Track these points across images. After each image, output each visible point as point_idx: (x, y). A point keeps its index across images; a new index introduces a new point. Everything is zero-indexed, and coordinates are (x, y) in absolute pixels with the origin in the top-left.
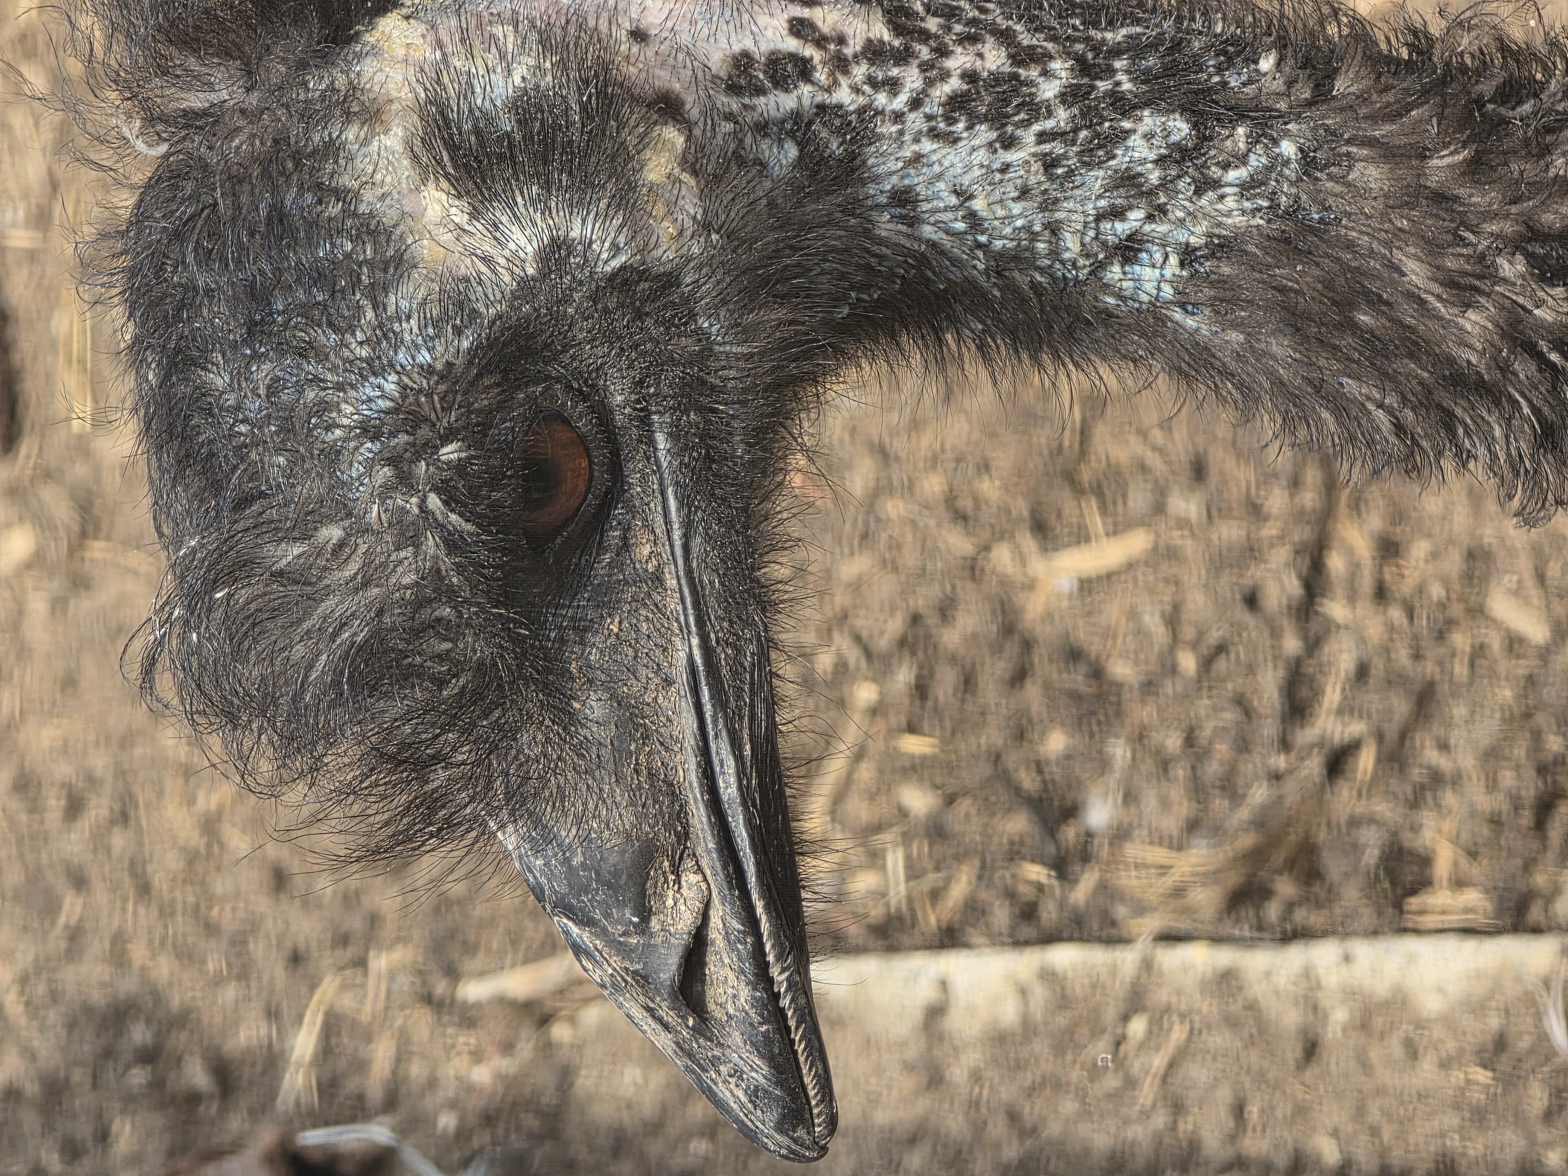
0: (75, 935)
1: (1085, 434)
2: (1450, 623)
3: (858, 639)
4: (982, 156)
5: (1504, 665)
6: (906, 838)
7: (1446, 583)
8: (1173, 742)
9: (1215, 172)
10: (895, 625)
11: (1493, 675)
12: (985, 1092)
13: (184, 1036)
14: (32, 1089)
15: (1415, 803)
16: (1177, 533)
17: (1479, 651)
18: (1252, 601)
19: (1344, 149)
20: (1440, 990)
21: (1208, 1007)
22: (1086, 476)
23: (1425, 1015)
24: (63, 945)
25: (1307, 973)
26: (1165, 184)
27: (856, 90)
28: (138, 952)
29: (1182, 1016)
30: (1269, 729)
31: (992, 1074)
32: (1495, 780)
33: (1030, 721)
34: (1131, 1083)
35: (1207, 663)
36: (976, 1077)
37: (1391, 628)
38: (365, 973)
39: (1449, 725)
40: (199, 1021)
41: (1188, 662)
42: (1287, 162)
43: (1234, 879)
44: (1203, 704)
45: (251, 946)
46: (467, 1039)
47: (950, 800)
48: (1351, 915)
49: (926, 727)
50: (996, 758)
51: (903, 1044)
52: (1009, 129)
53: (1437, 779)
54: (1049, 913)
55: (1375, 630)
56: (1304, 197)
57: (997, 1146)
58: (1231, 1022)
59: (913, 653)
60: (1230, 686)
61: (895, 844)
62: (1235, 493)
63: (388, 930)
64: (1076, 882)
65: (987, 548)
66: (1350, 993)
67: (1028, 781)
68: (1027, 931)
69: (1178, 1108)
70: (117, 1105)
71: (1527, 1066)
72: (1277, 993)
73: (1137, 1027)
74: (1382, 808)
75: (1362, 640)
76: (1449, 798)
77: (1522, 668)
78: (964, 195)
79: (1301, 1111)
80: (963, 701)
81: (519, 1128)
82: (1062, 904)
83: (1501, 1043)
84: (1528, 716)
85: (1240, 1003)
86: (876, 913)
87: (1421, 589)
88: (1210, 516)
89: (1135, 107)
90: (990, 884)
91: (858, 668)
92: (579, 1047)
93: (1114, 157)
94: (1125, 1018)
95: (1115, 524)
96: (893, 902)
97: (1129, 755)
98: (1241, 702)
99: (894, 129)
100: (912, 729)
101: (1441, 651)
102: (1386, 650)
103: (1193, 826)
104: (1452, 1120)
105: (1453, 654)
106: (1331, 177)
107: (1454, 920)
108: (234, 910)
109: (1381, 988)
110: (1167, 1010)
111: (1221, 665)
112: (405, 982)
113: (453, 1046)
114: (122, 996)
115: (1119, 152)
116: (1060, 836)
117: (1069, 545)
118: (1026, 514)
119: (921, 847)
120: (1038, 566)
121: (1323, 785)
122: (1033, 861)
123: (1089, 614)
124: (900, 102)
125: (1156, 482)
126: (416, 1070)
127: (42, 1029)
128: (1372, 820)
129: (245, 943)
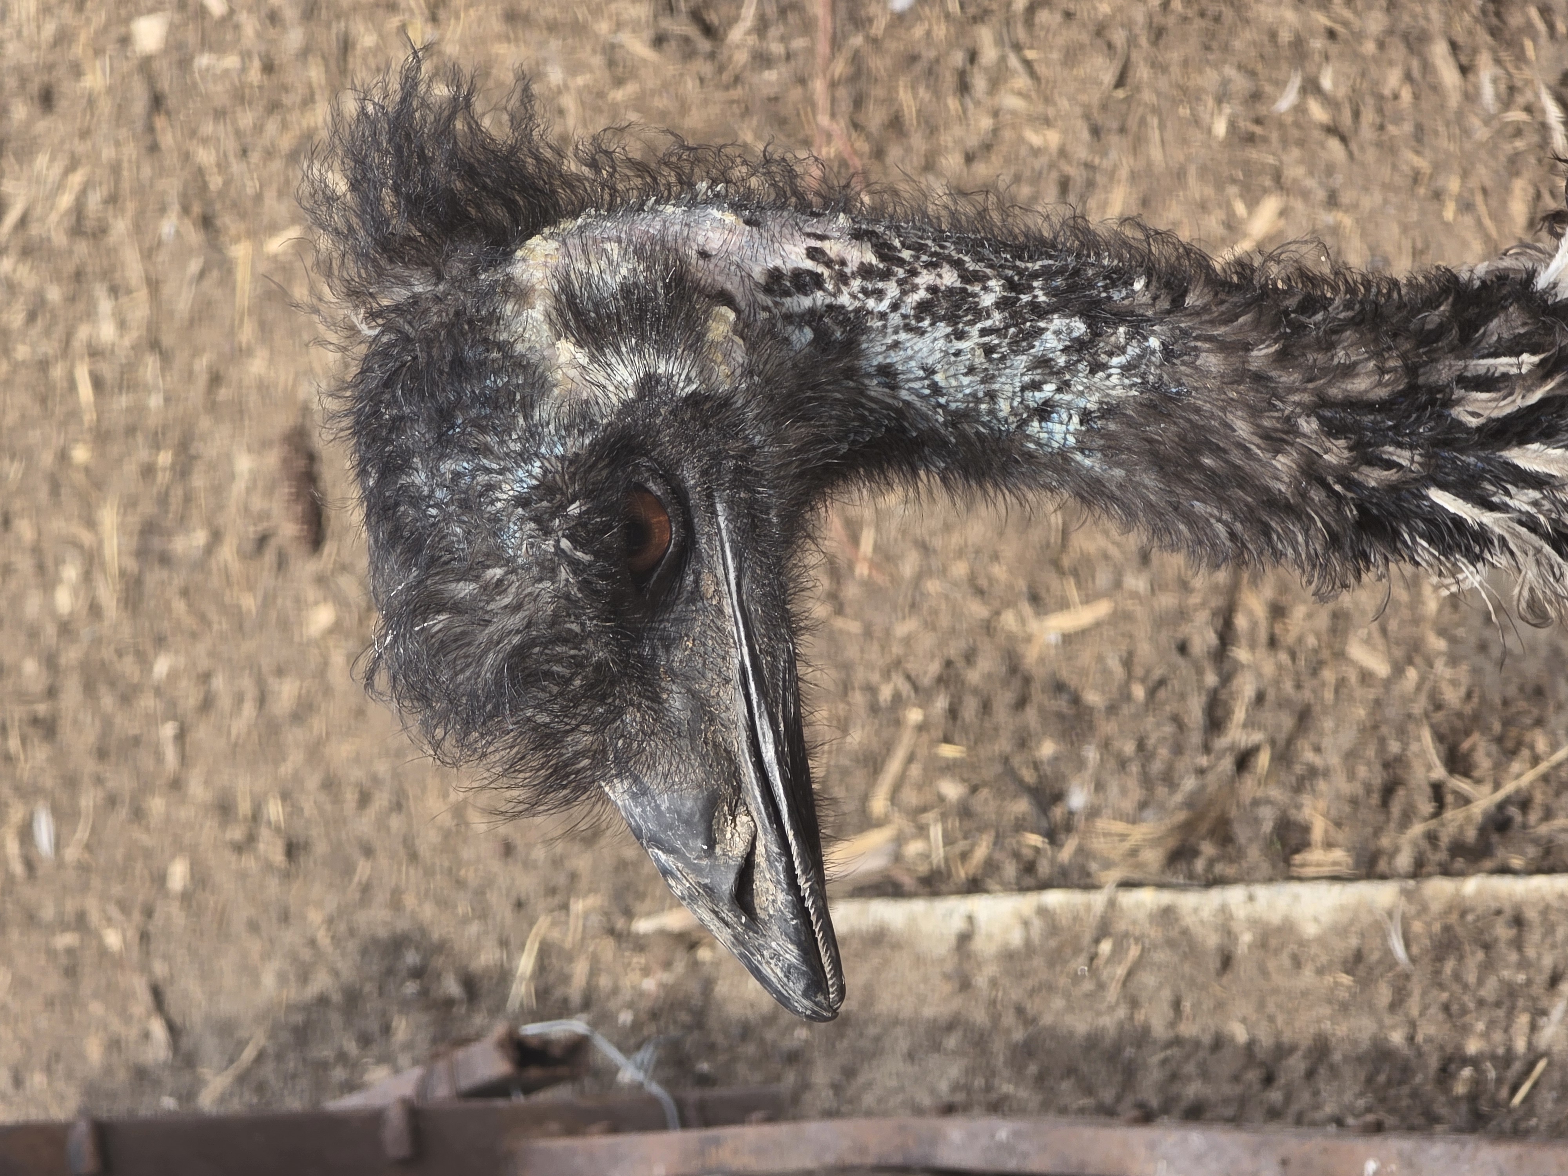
0: (366, 889)
1: (1065, 533)
2: (1321, 663)
3: (908, 677)
4: (941, 343)
5: (1359, 692)
6: (944, 817)
7: (1318, 635)
8: (1129, 748)
9: (1104, 358)
10: (934, 668)
11: (1351, 699)
12: (1000, 994)
13: (441, 959)
14: (336, 997)
15: (1298, 788)
16: (1130, 602)
17: (1341, 683)
18: (1183, 648)
19: (1192, 344)
20: (1316, 920)
21: (1155, 933)
22: (1066, 562)
23: (1306, 937)
24: (357, 896)
25: (1224, 910)
26: (1070, 367)
27: (854, 297)
28: (410, 901)
29: (1137, 940)
30: (1195, 738)
31: (1005, 981)
32: (1353, 773)
33: (1029, 735)
34: (1101, 986)
35: (1152, 693)
36: (994, 983)
37: (1280, 667)
38: (568, 914)
39: (1321, 734)
40: (452, 948)
41: (1139, 692)
42: (1153, 352)
43: (1172, 843)
44: (1150, 720)
45: (488, 896)
46: (639, 960)
47: (974, 789)
48: (1252, 869)
49: (957, 738)
50: (1006, 760)
51: (942, 960)
52: (961, 325)
53: (1313, 772)
54: (1044, 868)
55: (1268, 668)
56: (1165, 377)
57: (1008, 1031)
58: (1171, 943)
59: (947, 687)
60: (1168, 708)
61: (936, 821)
62: (1171, 574)
63: (584, 884)
64: (1061, 846)
65: (998, 613)
66: (1253, 923)
67: (1029, 776)
68: (1029, 881)
69: (1134, 1003)
70: (395, 1008)
71: (1377, 972)
72: (1202, 922)
73: (1106, 947)
74: (1275, 793)
75: (1259, 675)
76: (1322, 785)
77: (1372, 694)
78: (930, 372)
79: (1220, 1006)
80: (982, 720)
81: (675, 1022)
82: (1053, 861)
83: (1358, 956)
84: (1376, 727)
85: (1177, 930)
86: (923, 869)
87: (1300, 640)
88: (1153, 590)
89: (1047, 313)
90: (1003, 848)
91: (909, 697)
92: (717, 964)
93: (1033, 347)
94: (1097, 941)
95: (1087, 595)
96: (935, 862)
97: (1098, 757)
98: (1177, 720)
99: (880, 324)
100: (947, 740)
101: (1315, 682)
102: (1277, 682)
103: (1143, 805)
104: (1325, 1010)
105: (1323, 685)
106: (1184, 363)
107: (1326, 870)
108: (476, 870)
109: (1275, 919)
110: (1126, 935)
111: (1162, 694)
112: (595, 920)
113: (629, 964)
114: (398, 931)
115: (1037, 343)
116: (1051, 815)
117: (1054, 611)
118: (1025, 589)
119: (954, 823)
120: (1034, 625)
121: (1233, 777)
122: (1032, 832)
123: (1069, 659)
124: (884, 306)
125: (1115, 566)
126: (604, 982)
127: (343, 955)
128: (1268, 801)
129: (483, 893)
